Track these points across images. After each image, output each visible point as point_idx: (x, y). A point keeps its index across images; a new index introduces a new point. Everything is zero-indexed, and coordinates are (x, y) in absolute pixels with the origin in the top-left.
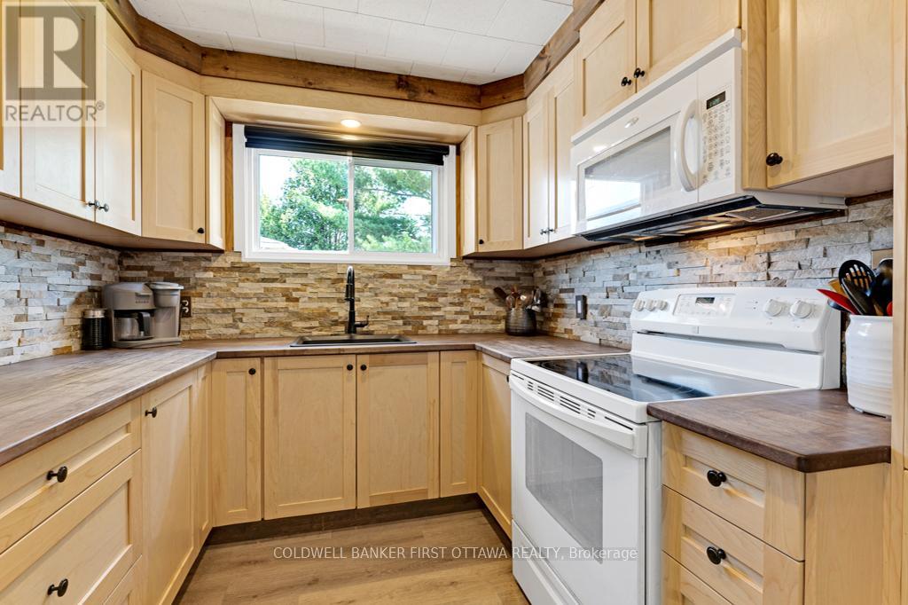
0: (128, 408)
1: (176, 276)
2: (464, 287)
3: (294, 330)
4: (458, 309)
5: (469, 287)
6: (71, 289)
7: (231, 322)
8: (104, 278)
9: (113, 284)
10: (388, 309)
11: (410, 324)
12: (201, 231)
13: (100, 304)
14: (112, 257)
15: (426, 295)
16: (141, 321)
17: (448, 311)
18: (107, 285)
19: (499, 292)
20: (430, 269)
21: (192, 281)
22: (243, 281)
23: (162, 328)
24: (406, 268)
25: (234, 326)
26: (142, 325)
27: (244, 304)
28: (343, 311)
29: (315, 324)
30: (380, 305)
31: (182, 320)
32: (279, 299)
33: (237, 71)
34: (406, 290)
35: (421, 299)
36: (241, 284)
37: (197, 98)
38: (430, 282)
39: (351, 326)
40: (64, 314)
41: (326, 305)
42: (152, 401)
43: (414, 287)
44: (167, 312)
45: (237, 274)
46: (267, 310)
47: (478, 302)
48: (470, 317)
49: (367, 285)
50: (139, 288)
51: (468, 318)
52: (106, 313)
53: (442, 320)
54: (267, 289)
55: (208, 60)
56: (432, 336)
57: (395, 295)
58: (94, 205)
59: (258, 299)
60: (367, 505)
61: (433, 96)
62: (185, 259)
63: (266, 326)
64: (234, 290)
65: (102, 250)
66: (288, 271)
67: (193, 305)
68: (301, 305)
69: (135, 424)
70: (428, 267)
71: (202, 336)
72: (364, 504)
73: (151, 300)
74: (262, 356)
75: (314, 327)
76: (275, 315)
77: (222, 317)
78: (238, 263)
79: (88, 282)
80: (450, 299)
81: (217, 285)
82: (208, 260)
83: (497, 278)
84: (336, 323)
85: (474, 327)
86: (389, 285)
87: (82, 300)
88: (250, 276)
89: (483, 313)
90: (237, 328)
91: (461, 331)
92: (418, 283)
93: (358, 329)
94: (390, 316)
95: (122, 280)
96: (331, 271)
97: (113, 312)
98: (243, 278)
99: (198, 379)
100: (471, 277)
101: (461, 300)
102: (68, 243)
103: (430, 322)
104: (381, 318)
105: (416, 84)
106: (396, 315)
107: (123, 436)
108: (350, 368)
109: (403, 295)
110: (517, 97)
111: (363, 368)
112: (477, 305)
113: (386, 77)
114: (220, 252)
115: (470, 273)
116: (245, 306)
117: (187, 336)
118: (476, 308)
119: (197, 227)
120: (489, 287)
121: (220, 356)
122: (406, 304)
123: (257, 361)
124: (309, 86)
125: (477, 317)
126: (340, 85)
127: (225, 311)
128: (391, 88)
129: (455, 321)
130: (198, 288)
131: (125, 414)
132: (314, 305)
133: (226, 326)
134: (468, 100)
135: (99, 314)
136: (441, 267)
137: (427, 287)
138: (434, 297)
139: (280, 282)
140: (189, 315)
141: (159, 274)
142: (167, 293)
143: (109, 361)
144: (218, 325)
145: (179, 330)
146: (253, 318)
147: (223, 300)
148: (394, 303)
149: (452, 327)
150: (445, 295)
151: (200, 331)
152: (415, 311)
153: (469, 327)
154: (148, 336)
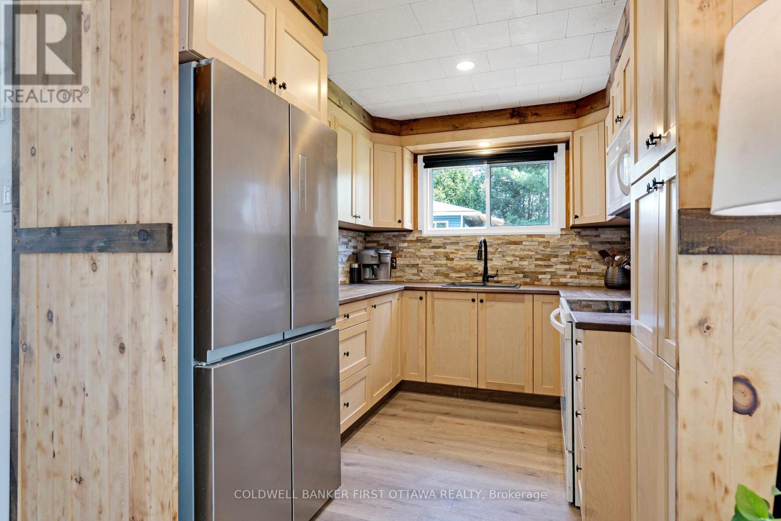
0: (366, 302)
1: (390, 246)
2: (573, 250)
3: (451, 278)
4: (567, 267)
5: (577, 250)
6: (346, 253)
7: (416, 272)
8: (358, 248)
9: (362, 250)
10: (511, 266)
11: (528, 277)
12: (399, 221)
13: (357, 261)
14: (362, 236)
15: (541, 257)
16: (373, 269)
17: (560, 268)
18: (360, 251)
19: (603, 254)
20: (544, 237)
21: (397, 248)
22: (423, 248)
23: (383, 273)
24: (525, 237)
25: (418, 275)
26: (374, 273)
27: (423, 262)
28: (480, 267)
29: (463, 275)
30: (506, 263)
31: (392, 270)
32: (442, 259)
33: (417, 129)
34: (525, 253)
35: (536, 259)
36: (421, 250)
37: (398, 149)
38: (544, 247)
39: (486, 277)
40: (344, 265)
41: (471, 263)
42: (375, 301)
43: (531, 251)
44: (385, 265)
45: (419, 244)
46: (436, 266)
47: (585, 262)
48: (578, 274)
49: (497, 249)
50: (372, 253)
51: (576, 274)
52: (359, 265)
53: (554, 275)
54: (435, 253)
55: (404, 127)
56: (546, 286)
57: (517, 257)
58: (356, 217)
59: (431, 258)
60: (484, 387)
61: (538, 117)
62: (394, 236)
63: (435, 275)
64: (418, 254)
65: (357, 233)
66: (449, 241)
67: (398, 262)
68: (455, 263)
69: (368, 309)
70: (542, 236)
71: (402, 280)
72: (482, 386)
73: (377, 259)
74: (426, 290)
75: (463, 277)
76: (440, 269)
77: (412, 269)
78: (420, 237)
79: (352, 250)
80: (561, 259)
81: (409, 250)
82: (405, 236)
83: (602, 243)
84: (476, 275)
85: (581, 281)
86: (513, 249)
87: (350, 259)
88: (426, 245)
89: (589, 270)
90: (419, 276)
91: (570, 284)
92: (535, 247)
93: (490, 279)
94: (514, 271)
95: (366, 248)
96: (473, 241)
97: (362, 266)
98: (422, 246)
99: (395, 299)
100: (578, 242)
101: (570, 260)
102: (345, 231)
103: (543, 276)
104: (507, 272)
105: (525, 112)
106: (518, 271)
107: (364, 313)
108: (473, 300)
109: (522, 257)
110: (602, 106)
111: (482, 301)
112: (584, 264)
113: (503, 112)
114: (411, 231)
115: (577, 239)
116: (423, 263)
117: (394, 280)
118: (583, 266)
119: (397, 220)
120: (595, 250)
121: (406, 289)
122: (525, 263)
123: (424, 293)
124: (456, 128)
125: (584, 274)
126: (475, 124)
127: (413, 266)
128: (507, 119)
129: (565, 276)
130: (400, 252)
131: (364, 304)
132: (463, 263)
133: (414, 275)
134: (565, 114)
135: (356, 266)
136: (552, 236)
137: (541, 250)
138: (547, 258)
139: (443, 248)
140: (395, 268)
141: (382, 245)
142: (384, 255)
143: (360, 287)
144: (410, 273)
145: (390, 276)
146: (428, 270)
147: (412, 259)
148: (516, 262)
149: (562, 280)
150: (556, 256)
151: (400, 277)
152: (532, 268)
153: (577, 281)
154: (376, 277)
